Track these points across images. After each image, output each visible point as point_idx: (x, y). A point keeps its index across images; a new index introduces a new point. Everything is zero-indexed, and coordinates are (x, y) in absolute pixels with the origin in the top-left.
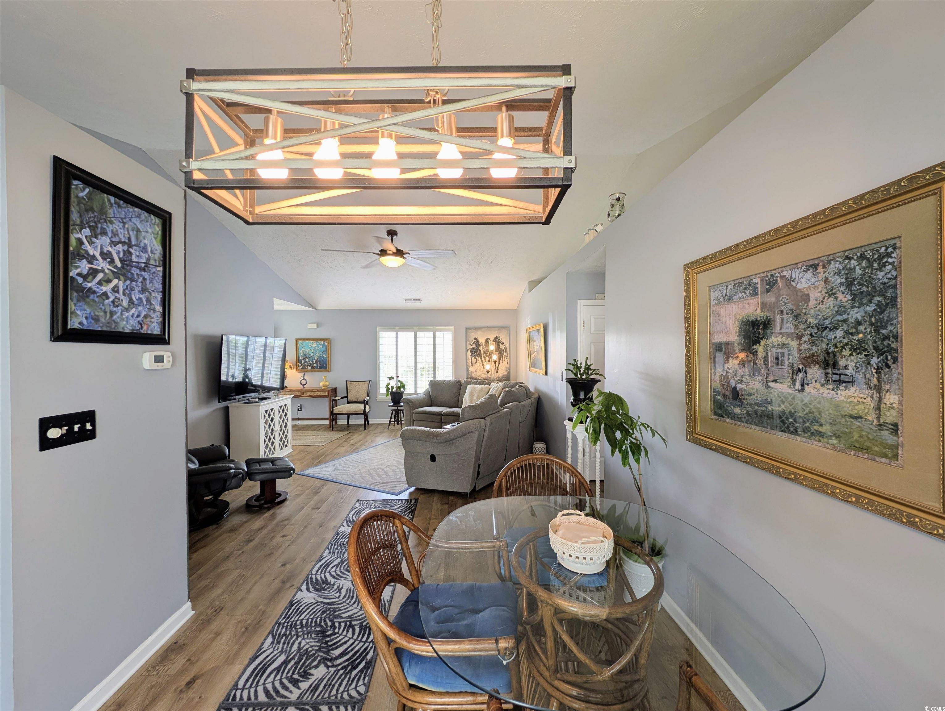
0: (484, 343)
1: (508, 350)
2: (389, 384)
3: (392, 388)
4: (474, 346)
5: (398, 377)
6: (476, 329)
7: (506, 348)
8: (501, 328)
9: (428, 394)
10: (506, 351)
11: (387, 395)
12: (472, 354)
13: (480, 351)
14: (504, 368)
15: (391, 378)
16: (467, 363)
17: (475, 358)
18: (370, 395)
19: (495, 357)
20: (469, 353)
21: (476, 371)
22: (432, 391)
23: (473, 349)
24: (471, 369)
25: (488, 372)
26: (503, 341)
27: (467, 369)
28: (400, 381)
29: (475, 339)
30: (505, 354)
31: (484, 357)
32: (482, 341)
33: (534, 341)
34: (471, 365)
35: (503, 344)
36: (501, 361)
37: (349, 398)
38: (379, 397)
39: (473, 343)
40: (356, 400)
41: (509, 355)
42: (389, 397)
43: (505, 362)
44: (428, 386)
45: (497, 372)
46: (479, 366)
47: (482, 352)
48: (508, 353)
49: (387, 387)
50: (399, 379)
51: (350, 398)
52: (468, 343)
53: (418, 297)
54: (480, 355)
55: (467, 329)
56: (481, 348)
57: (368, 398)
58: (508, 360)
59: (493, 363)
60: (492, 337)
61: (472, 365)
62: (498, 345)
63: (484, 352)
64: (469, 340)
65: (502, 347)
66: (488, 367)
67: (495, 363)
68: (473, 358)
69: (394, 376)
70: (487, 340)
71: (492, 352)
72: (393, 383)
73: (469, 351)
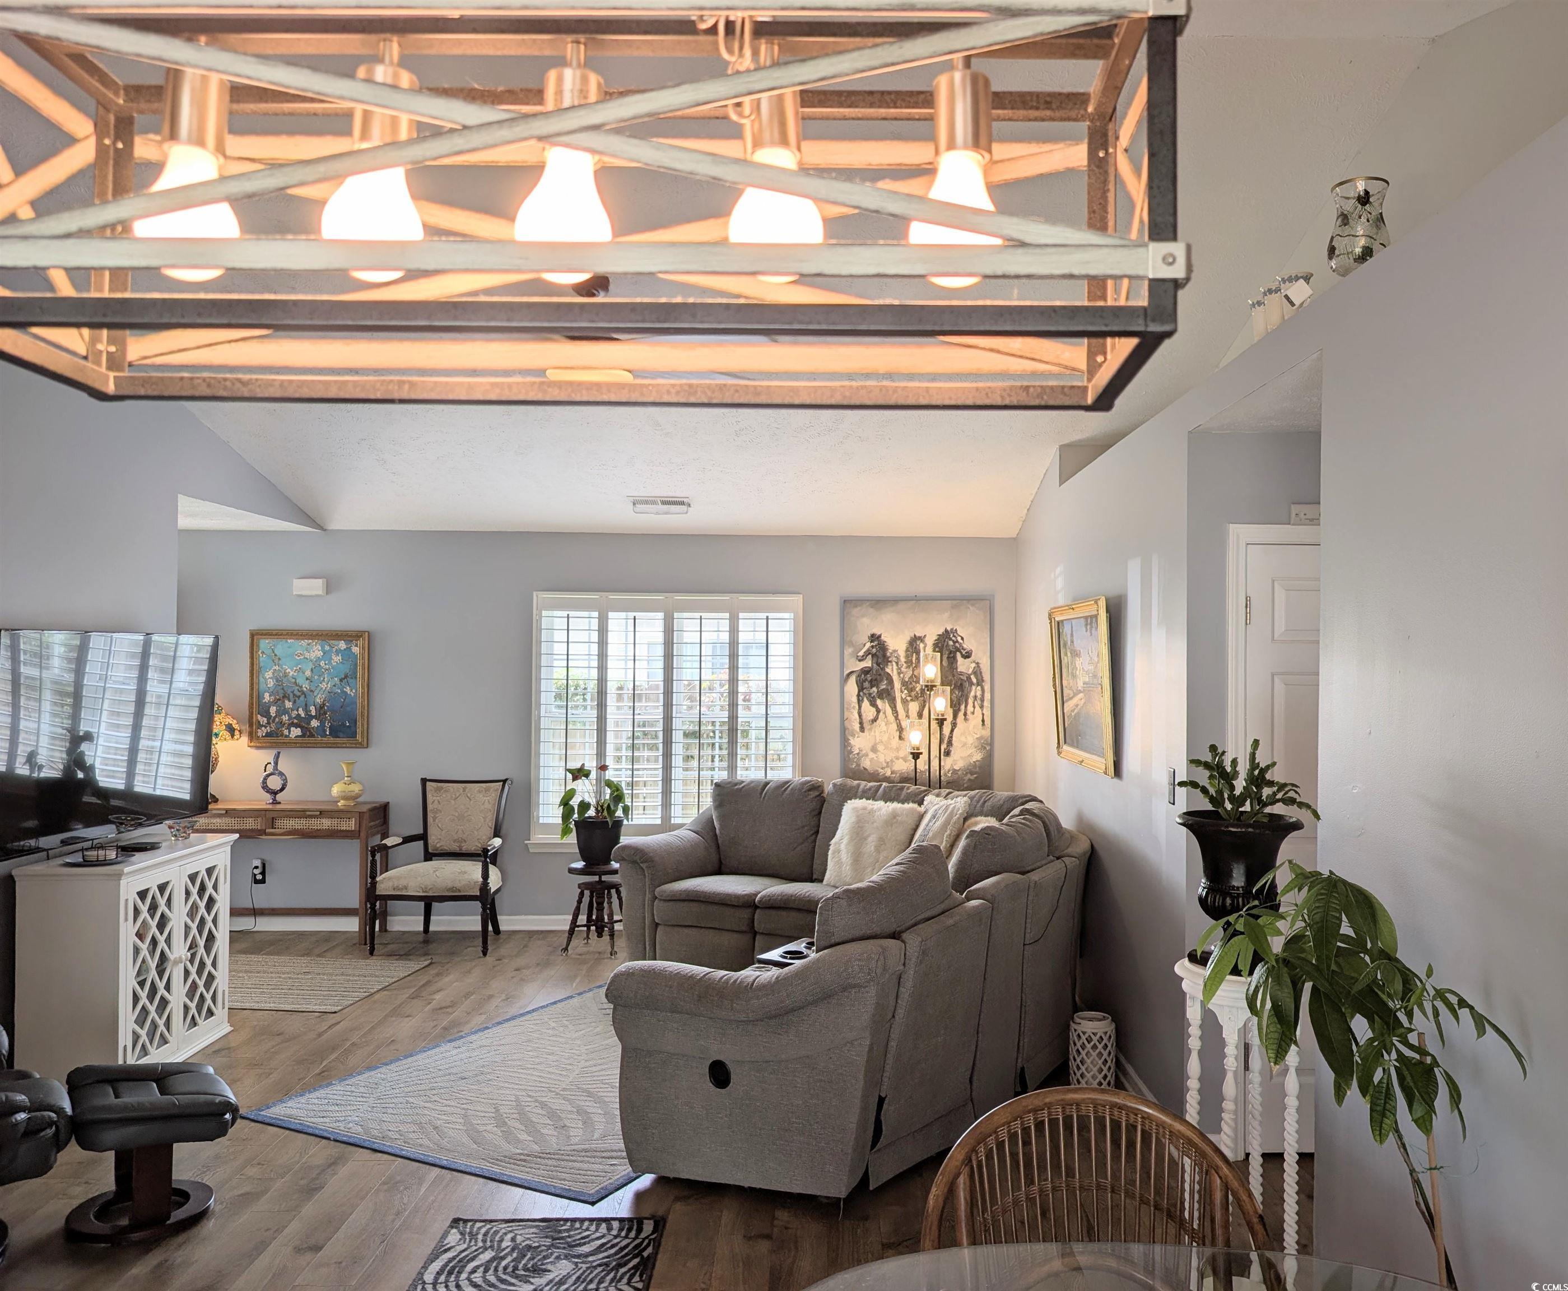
0: (902, 654)
1: (987, 677)
2: (570, 794)
3: (584, 806)
4: (868, 663)
5: (603, 768)
6: (879, 603)
7: (977, 672)
8: (960, 602)
9: (706, 829)
10: (980, 682)
11: (566, 831)
12: (861, 689)
13: (891, 681)
14: (970, 740)
15: (580, 773)
16: (843, 720)
17: (873, 704)
18: (503, 832)
19: (940, 704)
20: (852, 688)
21: (874, 749)
22: (722, 818)
23: (865, 671)
24: (859, 743)
25: (916, 756)
26: (967, 645)
27: (845, 743)
28: (609, 784)
29: (874, 638)
30: (975, 691)
31: (905, 702)
32: (897, 644)
33: (1076, 654)
34: (857, 726)
35: (967, 656)
36: (961, 715)
37: (432, 840)
38: (538, 837)
39: (868, 653)
40: (454, 847)
41: (987, 696)
42: (572, 838)
43: (975, 720)
44: (708, 801)
45: (948, 753)
46: (884, 729)
47: (897, 685)
48: (987, 687)
49: (565, 803)
50: (610, 775)
51: (437, 839)
52: (849, 651)
53: (678, 493)
54: (887, 694)
55: (848, 604)
56: (891, 670)
57: (497, 842)
58: (987, 712)
59: (934, 725)
60: (931, 635)
61: (862, 729)
62: (952, 660)
63: (904, 684)
64: (851, 644)
65: (964, 666)
66: (916, 737)
67: (941, 722)
68: (866, 703)
69: (591, 764)
70: (914, 644)
71: (930, 687)
72: (585, 791)
73: (853, 679)
